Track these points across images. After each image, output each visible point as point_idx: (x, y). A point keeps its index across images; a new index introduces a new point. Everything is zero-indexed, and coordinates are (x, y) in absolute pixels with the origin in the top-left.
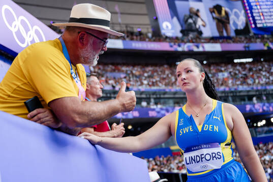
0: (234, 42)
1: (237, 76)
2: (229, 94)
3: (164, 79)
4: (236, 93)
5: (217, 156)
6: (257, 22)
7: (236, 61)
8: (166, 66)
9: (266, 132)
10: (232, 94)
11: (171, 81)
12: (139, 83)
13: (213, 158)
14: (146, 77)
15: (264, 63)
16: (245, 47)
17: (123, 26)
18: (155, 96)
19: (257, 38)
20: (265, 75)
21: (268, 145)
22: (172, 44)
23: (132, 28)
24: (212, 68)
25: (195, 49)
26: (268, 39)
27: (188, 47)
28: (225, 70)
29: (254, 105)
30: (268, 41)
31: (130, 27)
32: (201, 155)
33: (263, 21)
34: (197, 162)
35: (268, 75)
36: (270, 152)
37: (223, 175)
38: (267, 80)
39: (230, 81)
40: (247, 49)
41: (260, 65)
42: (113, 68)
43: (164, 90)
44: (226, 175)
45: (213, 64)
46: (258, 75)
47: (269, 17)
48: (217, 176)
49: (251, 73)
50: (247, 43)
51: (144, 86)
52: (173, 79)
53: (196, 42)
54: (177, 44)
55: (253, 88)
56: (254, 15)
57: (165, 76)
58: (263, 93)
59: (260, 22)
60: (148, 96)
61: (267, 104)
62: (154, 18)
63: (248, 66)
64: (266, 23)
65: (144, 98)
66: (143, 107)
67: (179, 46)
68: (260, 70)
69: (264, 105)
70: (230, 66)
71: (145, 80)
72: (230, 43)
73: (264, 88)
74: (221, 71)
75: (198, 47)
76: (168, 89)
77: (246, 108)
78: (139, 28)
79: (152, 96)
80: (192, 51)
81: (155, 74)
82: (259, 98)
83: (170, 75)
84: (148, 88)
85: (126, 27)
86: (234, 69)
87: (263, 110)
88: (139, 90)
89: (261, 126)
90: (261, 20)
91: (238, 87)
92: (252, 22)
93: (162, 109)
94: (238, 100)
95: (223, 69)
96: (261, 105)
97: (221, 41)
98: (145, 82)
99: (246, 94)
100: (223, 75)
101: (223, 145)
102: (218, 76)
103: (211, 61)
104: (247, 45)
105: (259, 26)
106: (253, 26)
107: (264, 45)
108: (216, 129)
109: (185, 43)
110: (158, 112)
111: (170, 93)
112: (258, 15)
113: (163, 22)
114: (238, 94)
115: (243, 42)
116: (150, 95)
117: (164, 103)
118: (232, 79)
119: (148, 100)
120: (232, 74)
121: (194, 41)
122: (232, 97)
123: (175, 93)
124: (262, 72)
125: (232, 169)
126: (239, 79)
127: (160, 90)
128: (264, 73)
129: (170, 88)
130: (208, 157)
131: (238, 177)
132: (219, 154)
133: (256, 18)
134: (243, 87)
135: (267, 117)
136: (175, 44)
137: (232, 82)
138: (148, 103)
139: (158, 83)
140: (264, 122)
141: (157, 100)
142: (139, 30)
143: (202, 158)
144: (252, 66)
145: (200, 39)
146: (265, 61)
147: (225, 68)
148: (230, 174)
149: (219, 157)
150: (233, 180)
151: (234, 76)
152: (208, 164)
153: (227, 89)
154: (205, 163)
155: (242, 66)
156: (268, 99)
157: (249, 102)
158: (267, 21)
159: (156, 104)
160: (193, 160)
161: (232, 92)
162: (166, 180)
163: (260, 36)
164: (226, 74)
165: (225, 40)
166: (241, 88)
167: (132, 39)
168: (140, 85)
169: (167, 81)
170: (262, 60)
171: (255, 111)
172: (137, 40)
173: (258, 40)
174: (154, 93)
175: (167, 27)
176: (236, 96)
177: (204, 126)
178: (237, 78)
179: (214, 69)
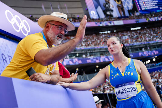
0: (130, 19)
1: (133, 37)
2: (130, 48)
3: (94, 42)
4: (133, 46)
5: (133, 89)
6: (142, 7)
7: (132, 29)
8: (94, 35)
9: (151, 67)
10: (131, 47)
11: (98, 42)
12: (80, 45)
13: (131, 90)
14: (84, 42)
15: (147, 29)
16: (136, 21)
17: (69, 14)
18: (89, 52)
19: (142, 16)
20: (148, 36)
21: (152, 73)
22: (97, 22)
23: (75, 15)
24: (119, 34)
25: (109, 25)
26: (148, 16)
27: (105, 23)
28: (126, 34)
29: (143, 52)
30: (148, 17)
31: (73, 15)
32: (125, 89)
33: (145, 7)
34: (123, 93)
35: (149, 35)
36: (154, 77)
37: (137, 100)
38: (150, 38)
39: (129, 40)
40: (137, 22)
41: (145, 31)
42: (66, 38)
43: (94, 48)
44: (139, 100)
45: (119, 32)
46: (145, 36)
47: (148, 4)
48: (134, 100)
49: (140, 35)
50: (137, 19)
51: (83, 47)
52: (99, 41)
53: (109, 21)
54: (99, 22)
55: (142, 43)
56: (140, 3)
57: (94, 40)
58: (148, 45)
59: (143, 7)
60: (86, 52)
61: (150, 52)
62: (86, 9)
63: (138, 32)
64: (146, 7)
65: (84, 53)
66: (83, 58)
67: (101, 23)
68: (145, 33)
69: (149, 52)
70: (129, 32)
71: (84, 43)
72: (128, 20)
73: (148, 43)
74: (124, 35)
75: (111, 23)
76: (96, 47)
77: (139, 54)
78: (78, 15)
79: (88, 52)
80: (108, 25)
81: (89, 40)
82: (146, 48)
83: (97, 40)
84: (86, 47)
85: (71, 15)
86: (131, 34)
87: (149, 55)
88: (81, 49)
89: (148, 64)
90: (144, 6)
91: (134, 43)
92: (139, 7)
93: (94, 58)
94: (134, 50)
95: (125, 34)
96: (147, 52)
97: (123, 19)
98: (84, 44)
99: (138, 47)
100: (125, 37)
101: (136, 83)
102: (123, 38)
103: (118, 30)
104: (137, 20)
105: (143, 9)
106: (140, 9)
107: (146, 19)
108: (132, 74)
109: (104, 21)
110: (92, 60)
111: (98, 49)
112: (142, 3)
113: (91, 11)
114: (134, 47)
115: (135, 19)
116: (87, 51)
117: (95, 55)
118: (130, 39)
119: (86, 54)
120: (130, 36)
121: (108, 20)
122: (131, 49)
123: (100, 49)
124: (146, 34)
125: (142, 96)
126: (134, 39)
127: (92, 48)
128: (147, 35)
129: (97, 46)
130: (128, 90)
131: (145, 100)
132: (134, 88)
133: (141, 5)
134: (137, 43)
135: (151, 58)
136: (98, 23)
137: (130, 41)
138: (86, 56)
139: (91, 44)
140: (149, 61)
141: (91, 54)
142: (78, 16)
143: (125, 91)
144: (141, 31)
145: (111, 19)
146: (148, 28)
147: (126, 33)
148: (142, 99)
149: (135, 90)
150: (143, 102)
151: (131, 38)
152: (129, 94)
153: (128, 45)
154: (127, 94)
155: (136, 32)
156: (150, 49)
157: (140, 51)
158: (147, 6)
159: (90, 55)
160: (120, 92)
161: (131, 46)
162: (102, 100)
163: (144, 15)
164: (127, 37)
165: (125, 18)
166: (135, 44)
167: (75, 22)
168: (81, 46)
169: (95, 43)
170: (146, 27)
171: (144, 56)
172: (77, 22)
173: (143, 17)
174: (89, 50)
175: (93, 13)
176: (133, 48)
177: (125, 73)
178: (133, 39)
179: (120, 34)
